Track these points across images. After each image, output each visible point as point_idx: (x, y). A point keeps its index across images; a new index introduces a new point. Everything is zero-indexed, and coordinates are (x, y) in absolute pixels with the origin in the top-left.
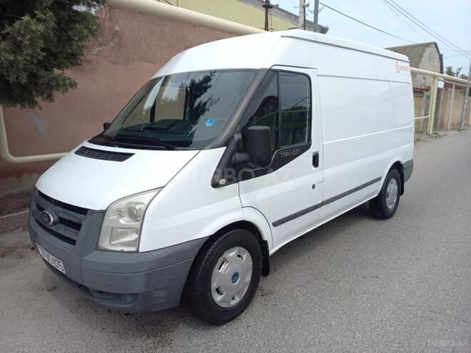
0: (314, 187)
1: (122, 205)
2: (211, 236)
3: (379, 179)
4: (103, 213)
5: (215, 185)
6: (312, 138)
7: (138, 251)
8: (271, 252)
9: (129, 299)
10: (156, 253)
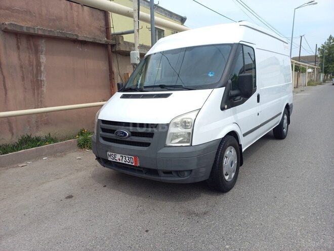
0: (258, 114)
1: (178, 120)
2: (223, 138)
3: (280, 114)
4: (168, 125)
5: (223, 109)
6: (257, 85)
7: (191, 145)
8: (243, 150)
9: (186, 174)
10: (201, 146)
